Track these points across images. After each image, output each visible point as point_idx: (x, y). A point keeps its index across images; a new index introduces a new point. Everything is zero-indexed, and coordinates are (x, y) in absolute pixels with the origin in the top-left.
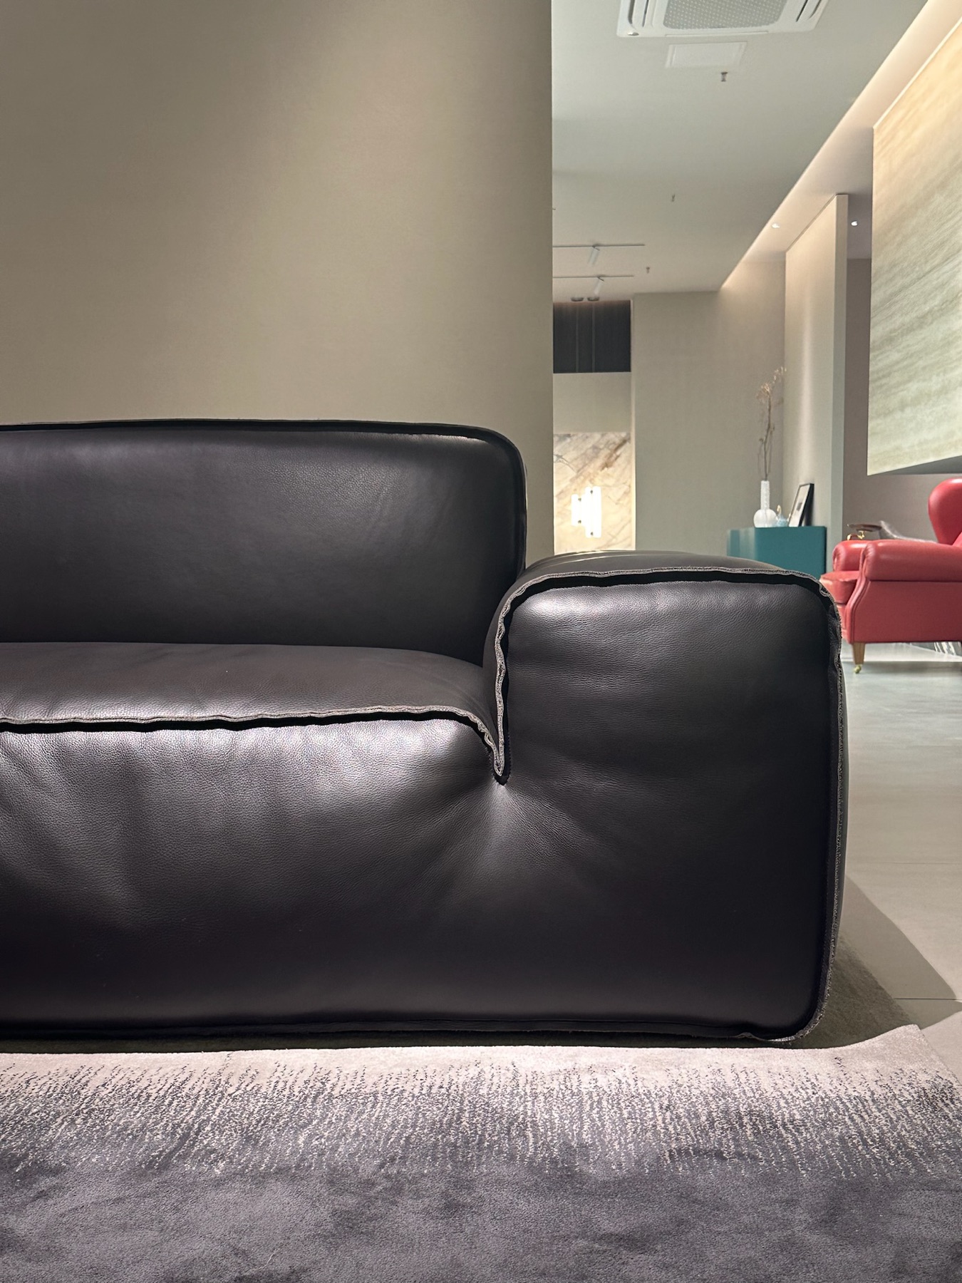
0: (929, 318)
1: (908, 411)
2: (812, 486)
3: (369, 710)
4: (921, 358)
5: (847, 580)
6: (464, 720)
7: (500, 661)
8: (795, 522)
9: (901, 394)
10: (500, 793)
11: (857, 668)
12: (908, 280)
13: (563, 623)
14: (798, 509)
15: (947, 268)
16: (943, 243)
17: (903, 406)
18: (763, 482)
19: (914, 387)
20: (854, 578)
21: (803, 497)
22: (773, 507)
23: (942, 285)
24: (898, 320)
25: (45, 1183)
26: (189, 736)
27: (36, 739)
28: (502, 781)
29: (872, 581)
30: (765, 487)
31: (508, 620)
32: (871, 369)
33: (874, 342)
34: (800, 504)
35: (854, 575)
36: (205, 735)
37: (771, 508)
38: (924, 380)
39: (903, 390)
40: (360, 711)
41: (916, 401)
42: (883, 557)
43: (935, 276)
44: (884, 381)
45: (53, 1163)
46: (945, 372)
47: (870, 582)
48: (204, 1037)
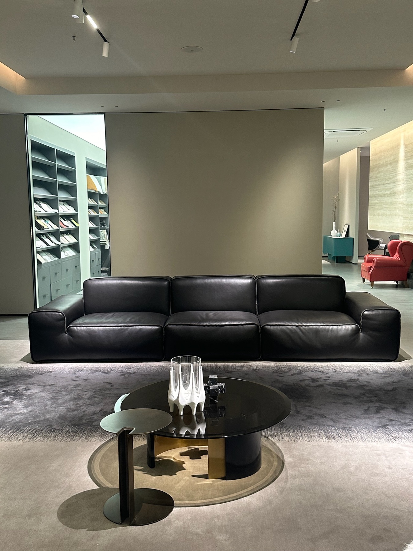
0: (387, 195)
1: (380, 217)
2: (349, 226)
3: (345, 324)
4: (384, 205)
5: (369, 266)
6: (356, 325)
7: (361, 319)
8: (344, 235)
9: (378, 212)
11: (372, 287)
12: (380, 183)
13: (369, 315)
14: (345, 231)
15: (392, 185)
16: (391, 178)
17: (379, 215)
18: (334, 223)
19: (382, 211)
20: (371, 266)
21: (346, 228)
22: (337, 230)
23: (390, 189)
24: (377, 192)
28: (361, 332)
29: (376, 267)
30: (334, 224)
31: (362, 314)
32: (369, 202)
33: (370, 195)
34: (345, 230)
35: (371, 264)
37: (336, 230)
38: (385, 210)
39: (379, 211)
41: (383, 215)
42: (378, 262)
43: (388, 185)
44: (373, 206)
46: (391, 211)
47: (375, 268)
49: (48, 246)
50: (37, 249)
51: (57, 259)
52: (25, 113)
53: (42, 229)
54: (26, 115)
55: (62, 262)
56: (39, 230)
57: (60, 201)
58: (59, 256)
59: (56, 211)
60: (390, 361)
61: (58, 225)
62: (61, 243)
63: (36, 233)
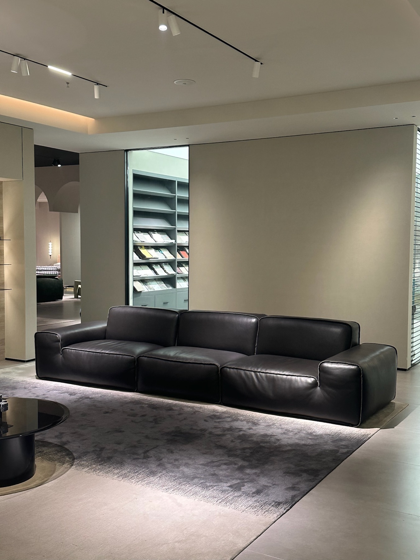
6: (314, 378)
10: (318, 388)
13: (328, 367)
25: (257, 425)
26: (281, 376)
27: (264, 374)
36: (283, 376)
40: (302, 375)
45: (259, 423)
48: (283, 415)
49: (157, 275)
50: (134, 277)
51: (171, 288)
52: (125, 149)
53: (144, 258)
54: (127, 151)
55: (178, 292)
56: (141, 259)
57: (179, 231)
58: (174, 286)
59: (173, 241)
60: (352, 426)
61: (174, 255)
62: (178, 273)
63: (134, 262)
